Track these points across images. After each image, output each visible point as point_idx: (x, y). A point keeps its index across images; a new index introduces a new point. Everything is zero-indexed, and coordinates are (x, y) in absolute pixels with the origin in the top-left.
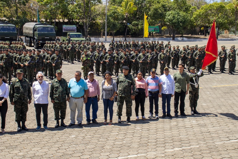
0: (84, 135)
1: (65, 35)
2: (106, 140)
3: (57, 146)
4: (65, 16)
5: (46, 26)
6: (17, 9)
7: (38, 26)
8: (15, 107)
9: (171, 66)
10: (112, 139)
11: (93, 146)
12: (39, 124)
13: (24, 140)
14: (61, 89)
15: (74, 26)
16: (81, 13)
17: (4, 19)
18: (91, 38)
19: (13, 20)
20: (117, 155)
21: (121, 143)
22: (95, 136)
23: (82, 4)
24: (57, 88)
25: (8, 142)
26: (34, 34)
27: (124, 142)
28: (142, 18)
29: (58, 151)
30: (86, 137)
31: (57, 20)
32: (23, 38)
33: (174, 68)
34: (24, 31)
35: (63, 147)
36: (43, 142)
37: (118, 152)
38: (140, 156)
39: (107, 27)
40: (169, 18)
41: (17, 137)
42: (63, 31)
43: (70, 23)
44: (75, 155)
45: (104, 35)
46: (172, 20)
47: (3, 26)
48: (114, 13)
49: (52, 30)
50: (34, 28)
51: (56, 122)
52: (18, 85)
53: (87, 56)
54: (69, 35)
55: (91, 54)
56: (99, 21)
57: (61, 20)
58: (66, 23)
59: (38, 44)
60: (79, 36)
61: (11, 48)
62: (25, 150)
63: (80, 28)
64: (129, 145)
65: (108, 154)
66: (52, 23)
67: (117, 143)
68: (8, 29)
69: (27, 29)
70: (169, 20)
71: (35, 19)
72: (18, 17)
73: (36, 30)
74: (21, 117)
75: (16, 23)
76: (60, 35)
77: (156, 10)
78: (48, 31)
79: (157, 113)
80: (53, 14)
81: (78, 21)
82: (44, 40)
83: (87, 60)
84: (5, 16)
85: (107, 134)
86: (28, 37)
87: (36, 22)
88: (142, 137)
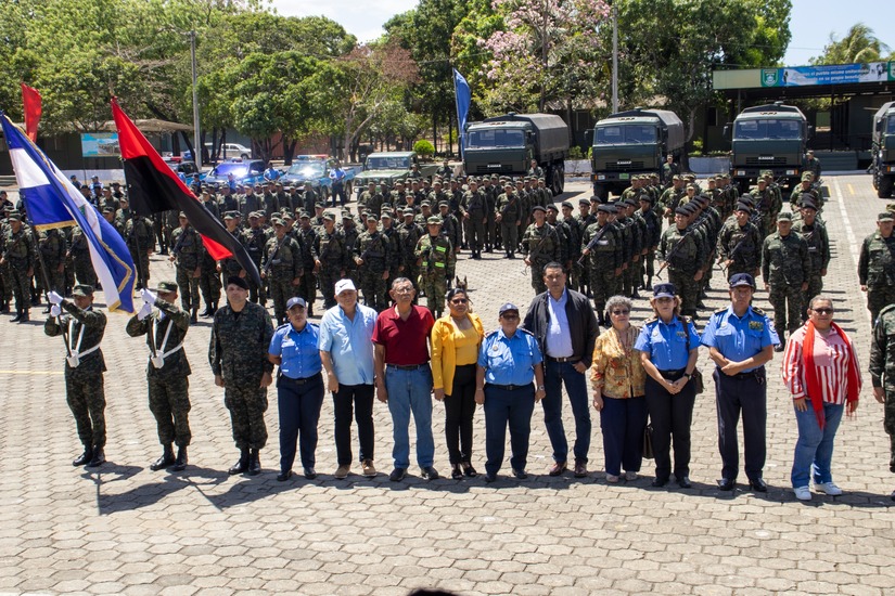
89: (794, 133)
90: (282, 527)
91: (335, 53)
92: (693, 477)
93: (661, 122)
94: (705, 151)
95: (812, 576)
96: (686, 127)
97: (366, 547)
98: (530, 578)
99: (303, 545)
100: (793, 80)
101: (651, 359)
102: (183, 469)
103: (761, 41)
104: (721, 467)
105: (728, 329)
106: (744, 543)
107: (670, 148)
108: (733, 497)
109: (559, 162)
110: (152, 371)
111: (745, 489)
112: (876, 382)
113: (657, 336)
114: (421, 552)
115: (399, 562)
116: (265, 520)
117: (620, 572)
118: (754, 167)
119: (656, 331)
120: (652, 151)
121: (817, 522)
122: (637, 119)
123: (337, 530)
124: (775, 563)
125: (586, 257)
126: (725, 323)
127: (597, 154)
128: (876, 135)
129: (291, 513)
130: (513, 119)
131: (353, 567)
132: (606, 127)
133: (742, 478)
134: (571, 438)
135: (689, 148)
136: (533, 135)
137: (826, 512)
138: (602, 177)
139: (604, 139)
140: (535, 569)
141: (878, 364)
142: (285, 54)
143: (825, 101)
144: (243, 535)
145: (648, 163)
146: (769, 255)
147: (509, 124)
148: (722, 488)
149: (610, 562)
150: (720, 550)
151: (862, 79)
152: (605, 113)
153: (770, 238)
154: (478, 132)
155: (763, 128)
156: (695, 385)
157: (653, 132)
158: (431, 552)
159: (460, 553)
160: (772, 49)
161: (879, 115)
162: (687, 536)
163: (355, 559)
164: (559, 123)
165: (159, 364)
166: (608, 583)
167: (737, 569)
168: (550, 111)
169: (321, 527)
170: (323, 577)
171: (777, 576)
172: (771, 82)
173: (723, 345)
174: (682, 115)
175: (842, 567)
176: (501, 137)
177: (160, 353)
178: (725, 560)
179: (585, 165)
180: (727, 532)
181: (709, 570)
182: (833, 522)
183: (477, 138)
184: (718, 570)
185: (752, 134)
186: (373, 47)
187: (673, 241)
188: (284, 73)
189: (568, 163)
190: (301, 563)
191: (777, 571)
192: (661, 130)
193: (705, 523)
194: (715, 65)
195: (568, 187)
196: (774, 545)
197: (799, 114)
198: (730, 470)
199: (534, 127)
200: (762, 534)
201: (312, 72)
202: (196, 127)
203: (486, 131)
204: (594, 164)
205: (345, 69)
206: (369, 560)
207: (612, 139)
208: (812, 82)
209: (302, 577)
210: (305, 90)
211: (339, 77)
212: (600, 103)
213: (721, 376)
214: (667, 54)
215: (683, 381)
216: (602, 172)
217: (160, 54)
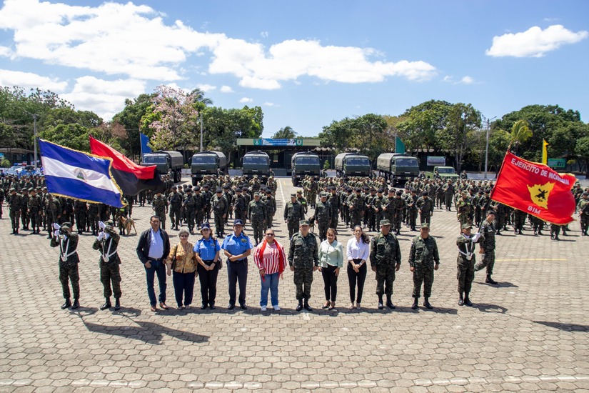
0: (476, 327)
1: (431, 169)
2: (513, 340)
3: (435, 340)
4: (430, 144)
5: (406, 157)
6: (371, 137)
7: (397, 157)
8: (377, 273)
10: (522, 338)
11: (492, 349)
13: (385, 325)
15: (443, 157)
16: (452, 140)
17: (355, 149)
19: (366, 151)
20: (538, 373)
21: (539, 348)
22: (494, 330)
23: (455, 129)
25: (363, 325)
26: (390, 167)
27: (545, 347)
28: (540, 147)
29: (438, 351)
30: (479, 330)
31: (420, 150)
32: (377, 173)
34: (379, 164)
35: (445, 345)
36: (414, 332)
37: (539, 367)
38: (582, 380)
39: (489, 160)
40: (582, 146)
41: (375, 317)
42: (428, 164)
43: (435, 154)
44: (466, 362)
45: (483, 170)
46: (586, 151)
47: (354, 158)
48: (500, 140)
49: (414, 162)
50: (391, 160)
54: (437, 169)
56: (476, 151)
57: (425, 150)
58: (432, 154)
59: (395, 181)
60: (450, 171)
62: (388, 342)
63: (450, 160)
64: (555, 354)
65: (521, 367)
66: (413, 154)
67: (532, 347)
68: (360, 162)
69: (382, 161)
70: (582, 150)
71: (392, 149)
72: (372, 147)
73: (393, 163)
75: (369, 154)
76: (425, 170)
77: (560, 135)
78: (409, 164)
80: (416, 143)
81: (447, 151)
82: (404, 176)
83: (466, 205)
84: (356, 146)
85: (513, 330)
86: (382, 171)
87: (392, 152)
88: (575, 341)
89: (265, 162)
90: (29, 335)
91: (95, 125)
93: (217, 156)
94: (234, 168)
95: (262, 348)
96: (227, 158)
97: (67, 345)
98: (141, 358)
99: (37, 345)
100: (265, 143)
101: (200, 255)
103: (254, 128)
104: (229, 298)
105: (232, 242)
106: (236, 334)
107: (221, 166)
108: (234, 313)
109: (179, 170)
112: (291, 264)
113: (202, 246)
114: (93, 347)
115: (81, 352)
116: (21, 332)
117: (182, 352)
118: (250, 174)
119: (202, 243)
120: (214, 167)
121: (266, 322)
122: (208, 155)
123: (55, 336)
124: (248, 344)
126: (231, 240)
127: (194, 167)
128: (292, 164)
129: (35, 328)
130: (161, 153)
131: (58, 356)
132: (197, 157)
133: (237, 304)
135: (228, 166)
136: (169, 159)
137: (270, 318)
138: (195, 176)
139: (196, 161)
140: (144, 353)
141: (291, 257)
142: (73, 125)
143: (276, 151)
144: (8, 342)
145: (212, 171)
146: (251, 209)
147: (160, 155)
148: (229, 309)
149: (178, 347)
150: (226, 339)
151: (288, 144)
152: (198, 152)
153: (251, 202)
154: (148, 157)
155: (254, 160)
157: (214, 159)
158: (97, 346)
159: (111, 346)
160: (258, 131)
161: (293, 157)
162: (213, 333)
163: (61, 352)
164: (179, 155)
166: (175, 359)
167: (232, 347)
168: (177, 150)
169: (48, 335)
170: (42, 362)
171: (248, 350)
172: (257, 143)
173: (230, 250)
174: (226, 154)
175: (274, 343)
176: (157, 159)
178: (227, 344)
179: (189, 171)
180: (229, 330)
181: (220, 349)
182: (272, 322)
183: (148, 159)
184: (224, 348)
185: (250, 162)
186: (109, 124)
188: (72, 132)
189: (183, 171)
190: (33, 356)
191: (248, 347)
192: (218, 160)
193: (221, 326)
194: (238, 136)
195: (183, 179)
196: (248, 334)
197: (267, 155)
198: (232, 301)
199: (170, 156)
200: (244, 330)
201: (84, 133)
202: (35, 152)
203: (151, 157)
204: (192, 171)
205: (97, 132)
206: (67, 352)
207: (199, 162)
208: (272, 144)
209: (31, 363)
210: (82, 139)
211: (96, 136)
212: (196, 148)
213: (230, 262)
214: (221, 132)
215: (213, 265)
216: (195, 174)
217: (23, 122)
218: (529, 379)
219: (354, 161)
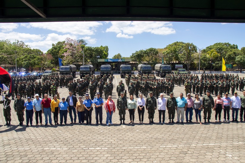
0: (184, 129)
1: (176, 70)
2: (197, 133)
3: (169, 134)
4: (177, 60)
5: (166, 65)
6: (152, 57)
7: (162, 66)
8: (148, 111)
9: (239, 89)
10: (200, 132)
11: (189, 136)
12: (160, 121)
13: (152, 129)
14: (172, 103)
15: (182, 65)
16: (185, 58)
17: (146, 62)
18: (191, 72)
19: (150, 63)
20: (203, 143)
21: (205, 135)
22: (190, 130)
23: (186, 53)
24: (171, 102)
25: (144, 129)
26: (160, 70)
27: (207, 135)
28: (221, 60)
29: (169, 137)
30: (185, 130)
31: (172, 62)
32: (154, 72)
33: (240, 90)
34: (155, 68)
35: (172, 135)
36: (162, 131)
37: (204, 141)
38: (217, 145)
39: (200, 65)
40: (238, 59)
41: (149, 126)
42: (176, 68)
43: (179, 63)
44: (178, 140)
45: (198, 69)
46: (240, 61)
47: (145, 66)
48: (204, 57)
49: (169, 67)
50: (160, 67)
51: (169, 120)
52: (150, 100)
53: (188, 83)
54: (179, 70)
55: (190, 81)
56: (196, 62)
57: (175, 62)
58: (177, 64)
59: (162, 75)
60: (184, 71)
61: (148, 78)
62: (152, 134)
63: (185, 66)
64: (210, 137)
65: (197, 141)
66: (169, 64)
67: (203, 135)
68: (148, 68)
69: (157, 67)
70: (238, 61)
71: (161, 62)
72: (153, 61)
73: (161, 68)
74: (151, 116)
76: (174, 70)
77: (230, 55)
78: (167, 68)
79: (228, 118)
80: (170, 59)
81: (184, 62)
82: (165, 73)
83: (188, 85)
84: (146, 61)
85: (197, 130)
86: (157, 71)
87: (161, 63)
88: (218, 133)
89: (109, 69)
90: (26, 134)
91: (40, 55)
92: (92, 123)
93: (90, 67)
94: (97, 71)
95: (108, 137)
96: (94, 67)
97: (40, 137)
98: (66, 141)
99: (30, 137)
100: (109, 61)
101: (85, 105)
102: (10, 125)
103: (105, 55)
104: (96, 121)
105: (97, 101)
106: (99, 133)
107: (91, 70)
108: (98, 126)
109: (75, 72)
110: (4, 109)
111: (99, 124)
112: (118, 108)
113: (86, 102)
114: (49, 138)
115: (45, 140)
116: (23, 134)
117: (80, 139)
118: (104, 73)
120: (89, 71)
121: (109, 129)
122: (86, 66)
123: (35, 135)
124: (103, 136)
125: (77, 88)
127: (81, 71)
128: (120, 69)
129: (28, 132)
130: (68, 66)
131: (38, 141)
132: (82, 67)
133: (99, 123)
134: (74, 118)
135: (95, 70)
136: (71, 68)
137: (111, 127)
138: (81, 75)
139: (82, 69)
140: (67, 139)
141: (118, 105)
142: (31, 55)
143: (114, 64)
144: (19, 136)
145: (88, 73)
146: (104, 88)
147: (67, 66)
148: (96, 124)
149: (79, 137)
150: (95, 134)
151: (119, 61)
152: (82, 65)
153: (104, 85)
154: (62, 68)
155: (105, 68)
156: (92, 109)
157: (89, 68)
158: (50, 138)
159: (55, 137)
161: (121, 66)
162: (91, 132)
163: (38, 139)
164: (75, 66)
165: (5, 108)
166: (78, 141)
167: (98, 137)
168: (74, 64)
169: (33, 134)
170: (33, 143)
171: (103, 138)
172: (106, 61)
173: (96, 103)
174: (93, 65)
175: (112, 135)
176: (66, 68)
177: (6, 106)
178: (96, 136)
179: (79, 72)
180: (96, 131)
181: (93, 138)
182: (112, 129)
183: (62, 69)
184: (95, 137)
185: (103, 69)
186: (46, 54)
187: (91, 86)
188: (31, 58)
189: (76, 73)
190: (29, 141)
191: (103, 137)
192: (90, 68)
193: (93, 130)
194: (98, 58)
195: (76, 76)
196: (103, 133)
197: (110, 66)
198: (97, 121)
199: (71, 67)
200: (102, 131)
201: (36, 58)
202: (16, 66)
203: (63, 67)
204: (80, 73)
205: (41, 57)
206: (40, 139)
208: (112, 61)
209: (29, 143)
210: (35, 60)
211: (40, 59)
212: (81, 63)
213: (96, 108)
214: (91, 57)
215: (90, 109)
216: (81, 74)
217: (10, 54)
218: (199, 145)
219: (145, 67)
